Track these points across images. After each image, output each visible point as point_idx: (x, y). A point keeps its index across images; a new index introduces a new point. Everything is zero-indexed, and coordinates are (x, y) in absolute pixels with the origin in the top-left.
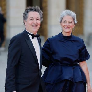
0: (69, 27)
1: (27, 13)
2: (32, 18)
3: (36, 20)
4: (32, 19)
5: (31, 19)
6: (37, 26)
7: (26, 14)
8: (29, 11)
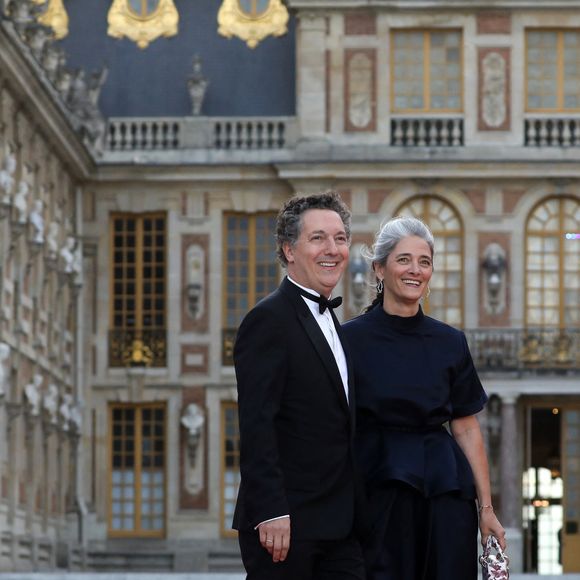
0: (419, 278)
1: (296, 217)
2: (322, 232)
3: (335, 239)
4: (320, 236)
5: (317, 238)
6: (337, 263)
7: (293, 222)
8: (305, 209)
